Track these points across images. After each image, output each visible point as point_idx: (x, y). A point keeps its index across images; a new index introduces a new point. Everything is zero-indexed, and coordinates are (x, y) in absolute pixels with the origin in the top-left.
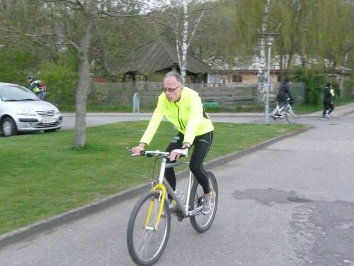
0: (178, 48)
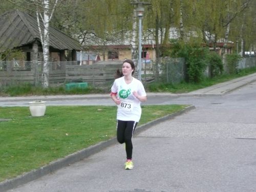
0: (38, 20)
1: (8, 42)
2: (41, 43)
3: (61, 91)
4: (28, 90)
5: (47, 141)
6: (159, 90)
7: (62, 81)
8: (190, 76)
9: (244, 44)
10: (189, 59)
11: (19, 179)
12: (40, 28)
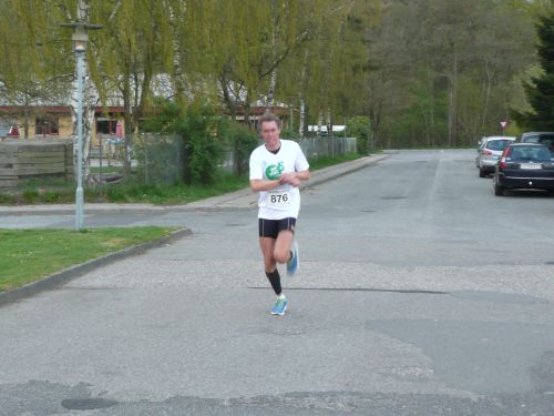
6: (130, 199)
8: (193, 171)
9: (307, 110)
10: (192, 138)
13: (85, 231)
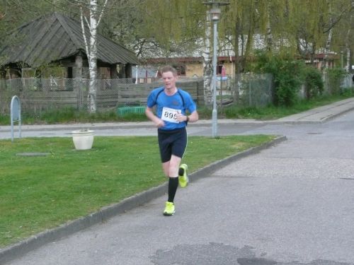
0: (83, 26)
1: (44, 54)
2: (86, 55)
3: (112, 117)
4: (70, 115)
5: (97, 181)
6: (240, 116)
7: (114, 104)
8: (279, 97)
9: (351, 55)
10: (279, 75)
11: (63, 229)
12: (84, 36)
13: (218, 138)
